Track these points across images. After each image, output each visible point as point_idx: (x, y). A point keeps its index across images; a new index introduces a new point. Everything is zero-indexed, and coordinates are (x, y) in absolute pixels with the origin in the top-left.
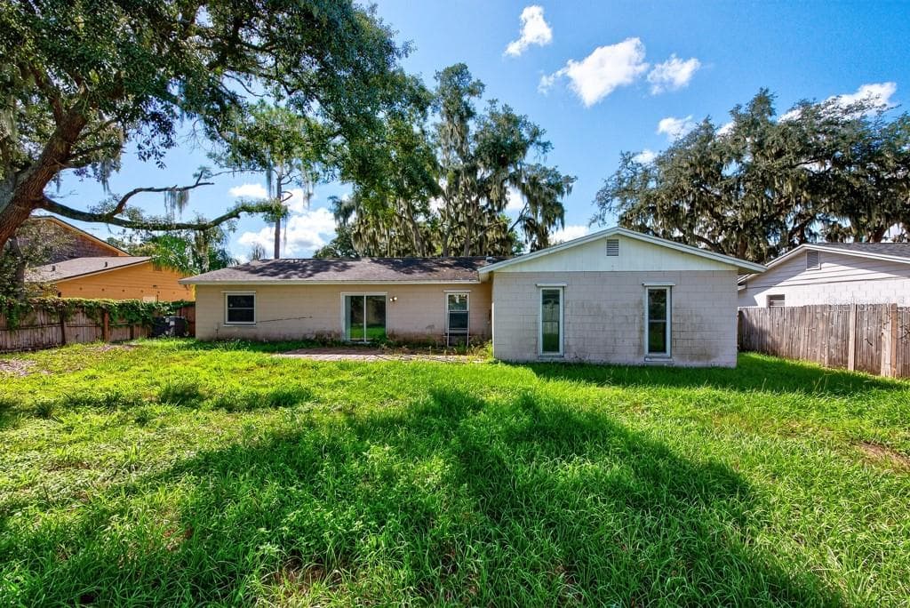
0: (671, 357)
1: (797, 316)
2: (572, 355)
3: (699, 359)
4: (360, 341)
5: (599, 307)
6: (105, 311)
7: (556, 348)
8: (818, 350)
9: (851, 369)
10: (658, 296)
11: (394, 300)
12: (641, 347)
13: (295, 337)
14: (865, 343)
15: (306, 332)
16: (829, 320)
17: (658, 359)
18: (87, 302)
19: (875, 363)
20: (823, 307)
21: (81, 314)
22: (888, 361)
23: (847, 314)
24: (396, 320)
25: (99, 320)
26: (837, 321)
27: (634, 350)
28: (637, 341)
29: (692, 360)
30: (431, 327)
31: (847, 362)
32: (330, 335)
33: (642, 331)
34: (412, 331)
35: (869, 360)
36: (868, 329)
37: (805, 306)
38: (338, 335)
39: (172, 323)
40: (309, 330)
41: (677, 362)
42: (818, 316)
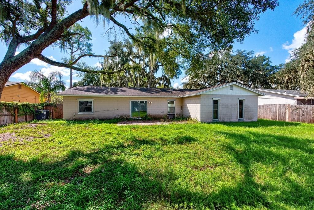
0: (244, 119)
1: (261, 107)
2: (221, 120)
3: (250, 119)
4: (137, 118)
5: (228, 105)
6: (16, 108)
7: (217, 118)
8: (268, 116)
9: (277, 120)
10: (241, 103)
11: (151, 103)
12: (237, 116)
13: (111, 117)
14: (281, 114)
15: (116, 115)
16: (271, 108)
17: (242, 120)
18: (9, 104)
19: (284, 119)
20: (269, 105)
21: (5, 109)
22: (288, 118)
23: (276, 106)
24: (151, 110)
25: (13, 112)
26: (274, 109)
27: (236, 118)
28: (237, 115)
29: (248, 120)
30: (163, 112)
31: (276, 119)
32: (125, 116)
33: (238, 112)
34: (156, 114)
35: (283, 118)
36: (282, 110)
37: (264, 105)
38: (129, 116)
39: (45, 113)
40: (117, 114)
41: (245, 120)
42: (268, 107)
